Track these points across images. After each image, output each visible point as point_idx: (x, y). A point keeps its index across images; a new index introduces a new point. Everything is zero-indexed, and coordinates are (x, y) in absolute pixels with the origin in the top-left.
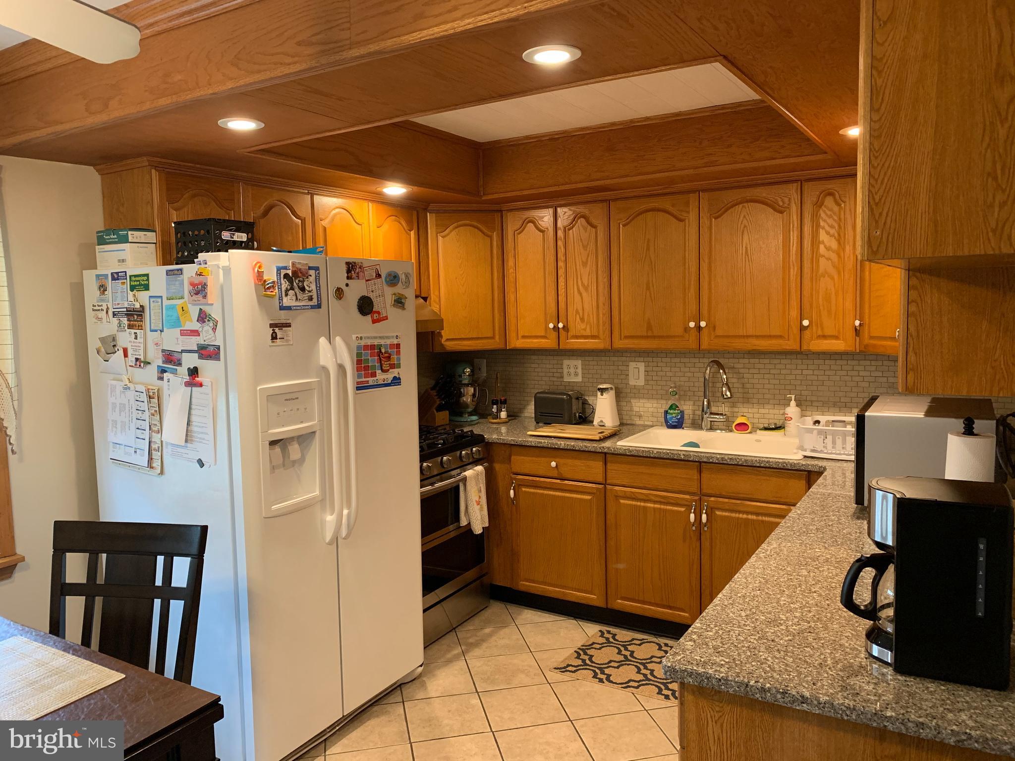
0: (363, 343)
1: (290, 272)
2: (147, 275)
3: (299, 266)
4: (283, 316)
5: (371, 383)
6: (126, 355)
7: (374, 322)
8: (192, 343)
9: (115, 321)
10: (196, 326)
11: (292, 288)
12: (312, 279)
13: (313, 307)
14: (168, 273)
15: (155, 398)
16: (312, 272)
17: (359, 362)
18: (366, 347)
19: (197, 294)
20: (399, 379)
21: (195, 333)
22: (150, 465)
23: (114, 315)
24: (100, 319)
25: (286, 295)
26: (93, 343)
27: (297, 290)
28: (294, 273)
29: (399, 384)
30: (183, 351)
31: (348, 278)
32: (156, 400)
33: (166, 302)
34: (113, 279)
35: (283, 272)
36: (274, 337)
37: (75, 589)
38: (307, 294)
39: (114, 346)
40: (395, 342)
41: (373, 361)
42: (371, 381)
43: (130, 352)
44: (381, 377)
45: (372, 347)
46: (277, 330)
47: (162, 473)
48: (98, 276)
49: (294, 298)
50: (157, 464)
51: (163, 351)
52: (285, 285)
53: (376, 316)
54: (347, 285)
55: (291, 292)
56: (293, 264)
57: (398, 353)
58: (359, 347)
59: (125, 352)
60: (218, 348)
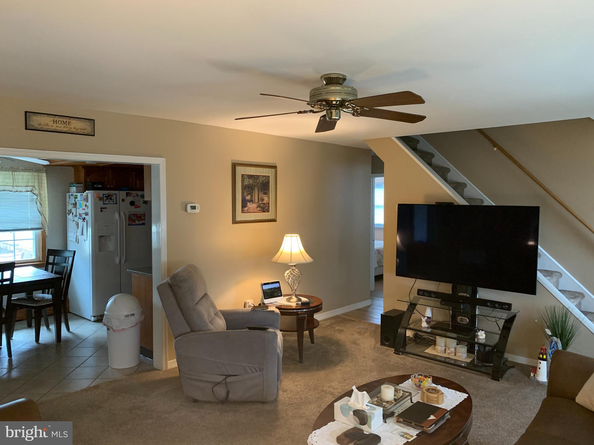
0: (131, 213)
1: (107, 195)
2: (77, 195)
3: (110, 194)
4: (105, 206)
5: (133, 224)
6: (73, 214)
7: (135, 208)
8: (84, 212)
9: (71, 206)
10: (84, 207)
11: (108, 199)
12: (115, 197)
13: (114, 204)
14: (81, 195)
15: (77, 224)
16: (114, 195)
17: (129, 218)
18: (132, 214)
19: (84, 200)
20: (145, 223)
21: (84, 209)
22: (76, 242)
23: (71, 204)
24: (69, 205)
25: (106, 201)
26: (67, 212)
27: (109, 199)
28: (108, 195)
29: (144, 225)
30: (83, 214)
31: (126, 196)
32: (77, 225)
33: (80, 202)
34: (72, 196)
35: (105, 195)
36: (101, 211)
37: (51, 264)
38: (112, 201)
39: (71, 212)
40: (143, 213)
41: (135, 218)
42: (134, 223)
43: (74, 214)
44: (137, 222)
45: (135, 214)
46: (102, 209)
47: (78, 243)
48: (69, 195)
49: (108, 201)
50: (77, 241)
51: (79, 213)
52: (105, 198)
53: (136, 206)
54: (126, 198)
55: (107, 200)
56: (108, 193)
57: (144, 216)
58: (129, 214)
59: (73, 213)
60: (88, 213)
